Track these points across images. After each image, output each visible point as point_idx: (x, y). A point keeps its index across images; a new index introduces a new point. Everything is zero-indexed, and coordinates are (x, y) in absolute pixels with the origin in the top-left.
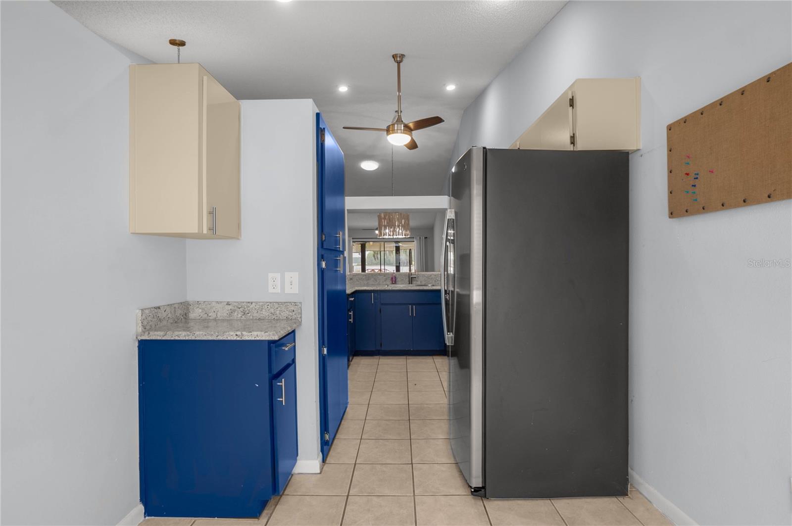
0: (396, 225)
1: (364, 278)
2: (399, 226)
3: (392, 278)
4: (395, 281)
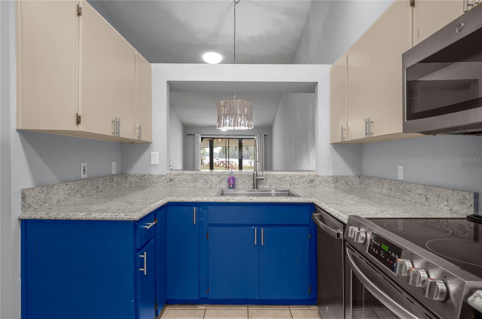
0: (237, 114)
1: (189, 178)
2: (241, 115)
3: (229, 180)
4: (233, 185)
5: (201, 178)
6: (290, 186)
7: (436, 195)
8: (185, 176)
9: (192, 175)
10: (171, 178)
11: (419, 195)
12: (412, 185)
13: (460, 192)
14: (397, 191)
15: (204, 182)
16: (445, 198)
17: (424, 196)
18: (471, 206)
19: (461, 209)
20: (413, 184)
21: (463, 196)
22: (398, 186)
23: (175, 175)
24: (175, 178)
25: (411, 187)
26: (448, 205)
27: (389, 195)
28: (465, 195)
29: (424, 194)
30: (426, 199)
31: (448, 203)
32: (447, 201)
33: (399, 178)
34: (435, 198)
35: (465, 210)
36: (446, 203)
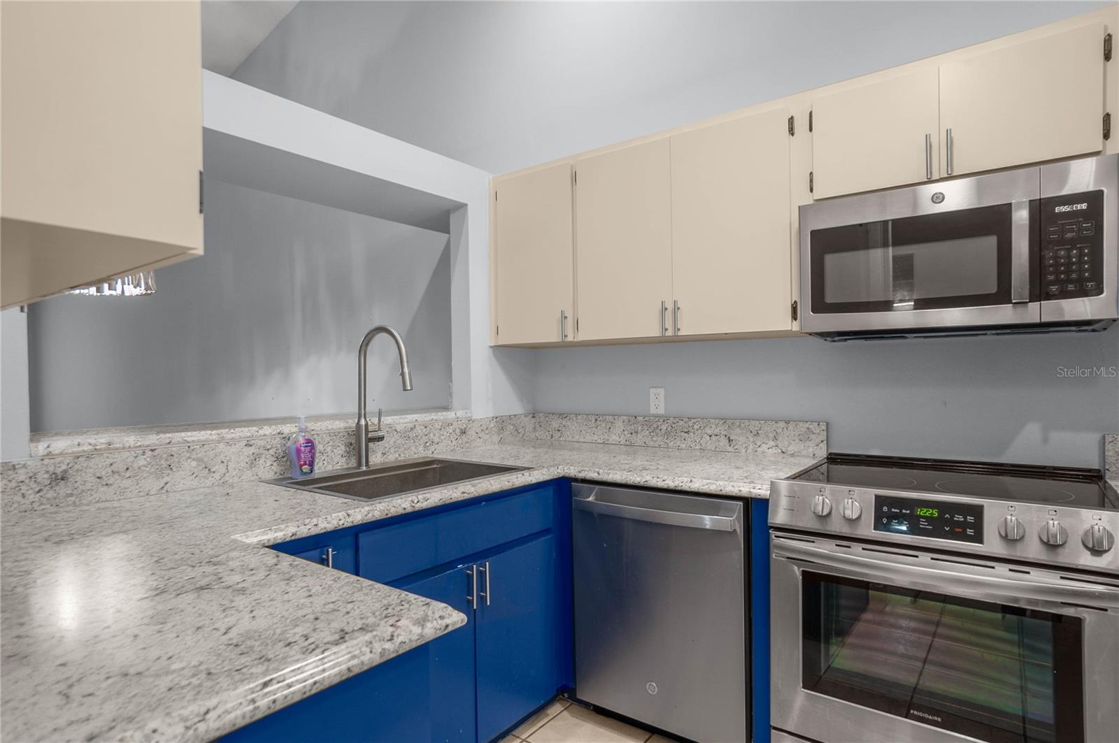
5: (188, 455)
6: (425, 451)
7: (751, 432)
8: (125, 454)
9: (152, 450)
10: (59, 471)
11: (710, 436)
12: (693, 421)
13: (801, 424)
14: (652, 434)
15: (201, 468)
16: (771, 435)
17: (724, 437)
18: (822, 441)
19: (802, 448)
20: (694, 418)
21: (806, 429)
22: (655, 426)
23: (78, 457)
24: (77, 467)
25: (691, 425)
26: (776, 446)
27: (628, 443)
28: (811, 427)
29: (725, 433)
30: (729, 441)
31: (778, 442)
32: (775, 438)
33: (653, 411)
34: (750, 437)
35: (811, 450)
36: (772, 443)
